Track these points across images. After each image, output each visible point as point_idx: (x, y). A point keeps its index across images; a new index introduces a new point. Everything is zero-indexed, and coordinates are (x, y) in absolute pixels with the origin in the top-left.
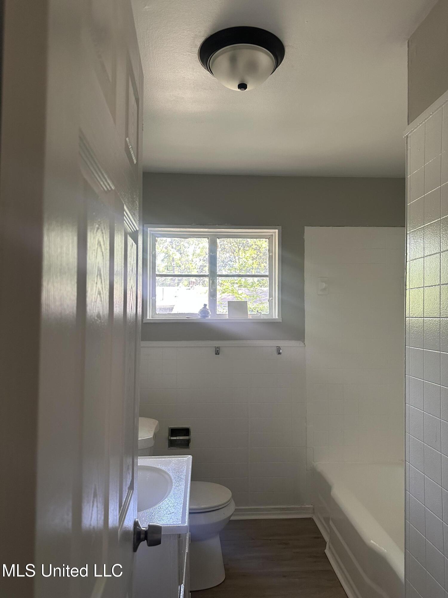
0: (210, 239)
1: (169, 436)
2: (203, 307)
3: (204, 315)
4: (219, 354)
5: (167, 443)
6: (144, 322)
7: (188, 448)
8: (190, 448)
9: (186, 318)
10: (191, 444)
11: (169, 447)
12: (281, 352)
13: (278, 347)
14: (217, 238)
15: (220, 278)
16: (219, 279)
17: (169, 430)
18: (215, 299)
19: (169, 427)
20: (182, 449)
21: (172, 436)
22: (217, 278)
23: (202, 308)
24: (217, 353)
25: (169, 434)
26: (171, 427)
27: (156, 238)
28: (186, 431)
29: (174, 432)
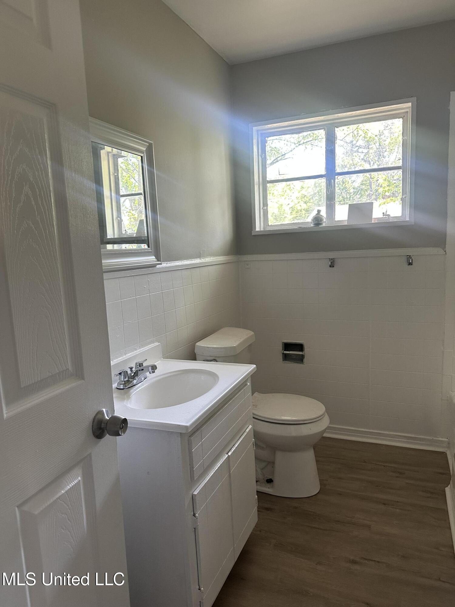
0: (326, 130)
1: (283, 350)
2: (317, 213)
3: (317, 222)
4: (333, 266)
5: (281, 357)
6: (252, 235)
7: (303, 363)
8: (305, 364)
9: (298, 227)
10: (305, 360)
11: (283, 361)
12: (410, 262)
13: (408, 257)
14: (336, 127)
15: (340, 177)
16: (338, 178)
17: (283, 345)
18: (332, 202)
19: (283, 341)
20: (296, 363)
21: (285, 350)
22: (336, 177)
23: (315, 215)
24: (332, 266)
25: (283, 348)
26: (284, 341)
27: (266, 138)
28: (300, 347)
29: (287, 346)
